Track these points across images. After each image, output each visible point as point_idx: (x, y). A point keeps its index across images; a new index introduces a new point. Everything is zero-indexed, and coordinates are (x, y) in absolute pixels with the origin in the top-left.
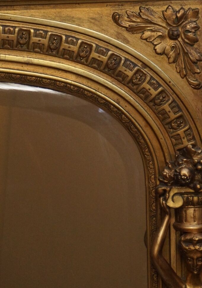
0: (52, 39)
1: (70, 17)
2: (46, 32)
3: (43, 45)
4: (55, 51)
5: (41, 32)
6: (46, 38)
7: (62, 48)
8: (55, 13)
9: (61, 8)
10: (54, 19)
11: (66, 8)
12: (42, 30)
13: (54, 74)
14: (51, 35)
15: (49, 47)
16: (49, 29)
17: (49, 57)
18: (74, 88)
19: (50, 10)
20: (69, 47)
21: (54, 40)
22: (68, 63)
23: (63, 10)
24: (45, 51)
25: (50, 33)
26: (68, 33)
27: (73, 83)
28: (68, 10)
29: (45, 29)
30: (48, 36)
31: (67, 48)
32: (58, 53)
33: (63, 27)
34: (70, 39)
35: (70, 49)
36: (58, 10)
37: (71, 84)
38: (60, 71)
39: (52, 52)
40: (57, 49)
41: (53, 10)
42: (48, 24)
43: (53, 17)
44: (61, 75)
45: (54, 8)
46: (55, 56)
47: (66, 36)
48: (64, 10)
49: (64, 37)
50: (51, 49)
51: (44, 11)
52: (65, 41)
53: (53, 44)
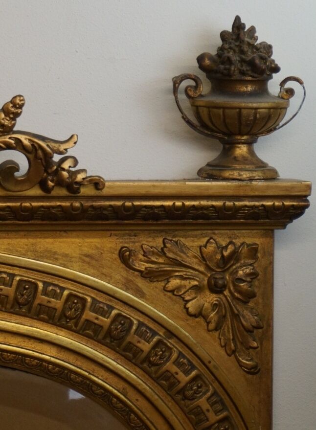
0: (21, 288)
1: (51, 251)
2: (13, 276)
3: (7, 296)
4: (25, 307)
5: (4, 276)
6: (11, 286)
7: (37, 302)
8: (27, 245)
9: (36, 237)
10: (24, 255)
11: (45, 238)
12: (5, 273)
13: (23, 344)
14: (20, 281)
15: (16, 300)
16: (16, 271)
17: (14, 317)
18: (54, 369)
19: (18, 240)
20: (49, 302)
21: (25, 289)
22: (46, 328)
23: (39, 240)
24: (9, 306)
25: (18, 278)
26: (48, 279)
27: (53, 359)
28: (47, 240)
29: (11, 271)
30: (15, 283)
31: (45, 303)
32: (29, 310)
33: (40, 268)
34: (51, 288)
35: (49, 305)
36: (31, 240)
37: (49, 362)
38: (32, 341)
39: (20, 308)
40: (29, 303)
41: (24, 241)
42: (16, 263)
43: (23, 252)
44: (33, 346)
45: (25, 236)
46: (25, 316)
47: (44, 283)
48: (42, 240)
49: (41, 285)
50: (19, 304)
51: (10, 241)
52: (43, 291)
53: (23, 295)
